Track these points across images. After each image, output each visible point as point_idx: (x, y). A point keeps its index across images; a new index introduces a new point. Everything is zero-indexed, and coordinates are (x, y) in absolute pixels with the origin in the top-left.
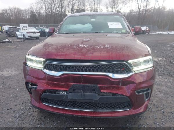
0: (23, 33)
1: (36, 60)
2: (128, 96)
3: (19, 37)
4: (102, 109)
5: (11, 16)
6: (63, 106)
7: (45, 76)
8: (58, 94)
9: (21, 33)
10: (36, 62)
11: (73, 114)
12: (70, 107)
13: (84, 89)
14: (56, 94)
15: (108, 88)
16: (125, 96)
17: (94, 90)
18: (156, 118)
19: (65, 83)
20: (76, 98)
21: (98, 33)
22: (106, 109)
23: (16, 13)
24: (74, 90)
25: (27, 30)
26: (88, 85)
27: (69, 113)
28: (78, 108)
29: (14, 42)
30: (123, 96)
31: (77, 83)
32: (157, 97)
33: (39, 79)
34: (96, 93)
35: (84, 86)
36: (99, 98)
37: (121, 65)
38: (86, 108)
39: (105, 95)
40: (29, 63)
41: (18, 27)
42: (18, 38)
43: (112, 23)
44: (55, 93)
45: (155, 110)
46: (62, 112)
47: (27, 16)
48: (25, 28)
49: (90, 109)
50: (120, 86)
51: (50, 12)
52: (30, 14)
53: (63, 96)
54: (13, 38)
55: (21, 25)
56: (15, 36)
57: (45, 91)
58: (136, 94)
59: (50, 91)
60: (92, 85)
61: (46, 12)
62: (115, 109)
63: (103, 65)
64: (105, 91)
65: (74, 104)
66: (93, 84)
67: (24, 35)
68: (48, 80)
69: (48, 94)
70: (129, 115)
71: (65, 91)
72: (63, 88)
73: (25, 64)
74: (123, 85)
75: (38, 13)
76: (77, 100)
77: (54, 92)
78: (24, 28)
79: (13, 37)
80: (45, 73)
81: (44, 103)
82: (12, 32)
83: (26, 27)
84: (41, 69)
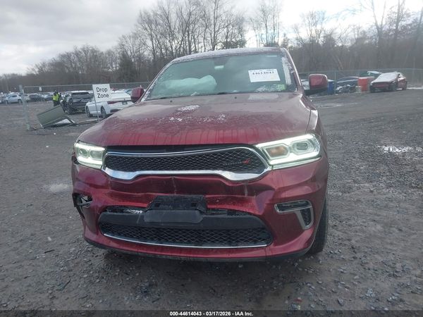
0: (100, 104)
1: (92, 151)
2: (259, 216)
3: (92, 112)
4: (213, 243)
5: (79, 68)
6: (138, 238)
7: (107, 181)
8: (127, 214)
9: (95, 103)
10: (92, 154)
11: (156, 253)
12: (152, 240)
13: (175, 204)
14: (124, 214)
15: (222, 201)
16: (254, 215)
17: (194, 205)
18: (342, 272)
19: (143, 194)
20: (160, 221)
21: (223, 93)
22: (221, 243)
23: (88, 60)
24: (157, 205)
25: (107, 96)
26: (186, 196)
27: (149, 252)
28: (167, 241)
29: (80, 124)
30: (248, 216)
31: (167, 192)
32: (364, 232)
33: (96, 187)
34: (196, 210)
35: (177, 199)
36: (202, 219)
37: (243, 152)
38: (181, 242)
39: (213, 214)
40: (80, 159)
41: (90, 92)
42: (91, 116)
43: (258, 71)
44: (122, 211)
45: (347, 257)
46: (136, 250)
47: (114, 66)
48: (104, 93)
49: (189, 243)
50: (246, 196)
51: (163, 51)
52: (119, 61)
53: (136, 216)
54: (80, 116)
55: (94, 86)
56: (85, 110)
57: (104, 209)
58: (276, 211)
59: (113, 209)
60: (194, 196)
61: (154, 54)
62: (237, 242)
63: (200, 156)
64: (215, 207)
65: (158, 232)
66: (195, 194)
67: (102, 108)
68: (112, 189)
69: (108, 213)
70: (266, 256)
71: (139, 208)
72: (138, 202)
73: (75, 160)
74: (251, 194)
75: (137, 56)
76: (162, 225)
77: (121, 209)
78: (101, 93)
79: (80, 113)
80: (106, 175)
81: (105, 232)
82: (79, 102)
83: (105, 90)
84: (99, 167)
